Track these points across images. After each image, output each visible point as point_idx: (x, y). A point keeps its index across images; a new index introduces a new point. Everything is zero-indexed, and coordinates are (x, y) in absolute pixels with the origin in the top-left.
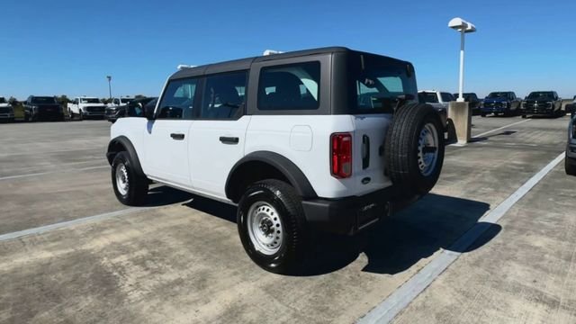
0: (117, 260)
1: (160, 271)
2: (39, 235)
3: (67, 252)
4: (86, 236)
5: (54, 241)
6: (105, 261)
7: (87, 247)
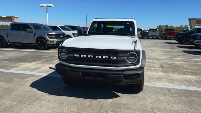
0: (159, 69)
1: (152, 65)
2: (178, 84)
3: (169, 75)
4: (163, 77)
5: (172, 79)
6: (161, 69)
7: (164, 74)
